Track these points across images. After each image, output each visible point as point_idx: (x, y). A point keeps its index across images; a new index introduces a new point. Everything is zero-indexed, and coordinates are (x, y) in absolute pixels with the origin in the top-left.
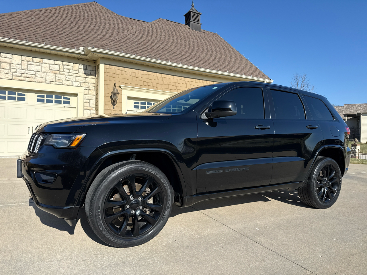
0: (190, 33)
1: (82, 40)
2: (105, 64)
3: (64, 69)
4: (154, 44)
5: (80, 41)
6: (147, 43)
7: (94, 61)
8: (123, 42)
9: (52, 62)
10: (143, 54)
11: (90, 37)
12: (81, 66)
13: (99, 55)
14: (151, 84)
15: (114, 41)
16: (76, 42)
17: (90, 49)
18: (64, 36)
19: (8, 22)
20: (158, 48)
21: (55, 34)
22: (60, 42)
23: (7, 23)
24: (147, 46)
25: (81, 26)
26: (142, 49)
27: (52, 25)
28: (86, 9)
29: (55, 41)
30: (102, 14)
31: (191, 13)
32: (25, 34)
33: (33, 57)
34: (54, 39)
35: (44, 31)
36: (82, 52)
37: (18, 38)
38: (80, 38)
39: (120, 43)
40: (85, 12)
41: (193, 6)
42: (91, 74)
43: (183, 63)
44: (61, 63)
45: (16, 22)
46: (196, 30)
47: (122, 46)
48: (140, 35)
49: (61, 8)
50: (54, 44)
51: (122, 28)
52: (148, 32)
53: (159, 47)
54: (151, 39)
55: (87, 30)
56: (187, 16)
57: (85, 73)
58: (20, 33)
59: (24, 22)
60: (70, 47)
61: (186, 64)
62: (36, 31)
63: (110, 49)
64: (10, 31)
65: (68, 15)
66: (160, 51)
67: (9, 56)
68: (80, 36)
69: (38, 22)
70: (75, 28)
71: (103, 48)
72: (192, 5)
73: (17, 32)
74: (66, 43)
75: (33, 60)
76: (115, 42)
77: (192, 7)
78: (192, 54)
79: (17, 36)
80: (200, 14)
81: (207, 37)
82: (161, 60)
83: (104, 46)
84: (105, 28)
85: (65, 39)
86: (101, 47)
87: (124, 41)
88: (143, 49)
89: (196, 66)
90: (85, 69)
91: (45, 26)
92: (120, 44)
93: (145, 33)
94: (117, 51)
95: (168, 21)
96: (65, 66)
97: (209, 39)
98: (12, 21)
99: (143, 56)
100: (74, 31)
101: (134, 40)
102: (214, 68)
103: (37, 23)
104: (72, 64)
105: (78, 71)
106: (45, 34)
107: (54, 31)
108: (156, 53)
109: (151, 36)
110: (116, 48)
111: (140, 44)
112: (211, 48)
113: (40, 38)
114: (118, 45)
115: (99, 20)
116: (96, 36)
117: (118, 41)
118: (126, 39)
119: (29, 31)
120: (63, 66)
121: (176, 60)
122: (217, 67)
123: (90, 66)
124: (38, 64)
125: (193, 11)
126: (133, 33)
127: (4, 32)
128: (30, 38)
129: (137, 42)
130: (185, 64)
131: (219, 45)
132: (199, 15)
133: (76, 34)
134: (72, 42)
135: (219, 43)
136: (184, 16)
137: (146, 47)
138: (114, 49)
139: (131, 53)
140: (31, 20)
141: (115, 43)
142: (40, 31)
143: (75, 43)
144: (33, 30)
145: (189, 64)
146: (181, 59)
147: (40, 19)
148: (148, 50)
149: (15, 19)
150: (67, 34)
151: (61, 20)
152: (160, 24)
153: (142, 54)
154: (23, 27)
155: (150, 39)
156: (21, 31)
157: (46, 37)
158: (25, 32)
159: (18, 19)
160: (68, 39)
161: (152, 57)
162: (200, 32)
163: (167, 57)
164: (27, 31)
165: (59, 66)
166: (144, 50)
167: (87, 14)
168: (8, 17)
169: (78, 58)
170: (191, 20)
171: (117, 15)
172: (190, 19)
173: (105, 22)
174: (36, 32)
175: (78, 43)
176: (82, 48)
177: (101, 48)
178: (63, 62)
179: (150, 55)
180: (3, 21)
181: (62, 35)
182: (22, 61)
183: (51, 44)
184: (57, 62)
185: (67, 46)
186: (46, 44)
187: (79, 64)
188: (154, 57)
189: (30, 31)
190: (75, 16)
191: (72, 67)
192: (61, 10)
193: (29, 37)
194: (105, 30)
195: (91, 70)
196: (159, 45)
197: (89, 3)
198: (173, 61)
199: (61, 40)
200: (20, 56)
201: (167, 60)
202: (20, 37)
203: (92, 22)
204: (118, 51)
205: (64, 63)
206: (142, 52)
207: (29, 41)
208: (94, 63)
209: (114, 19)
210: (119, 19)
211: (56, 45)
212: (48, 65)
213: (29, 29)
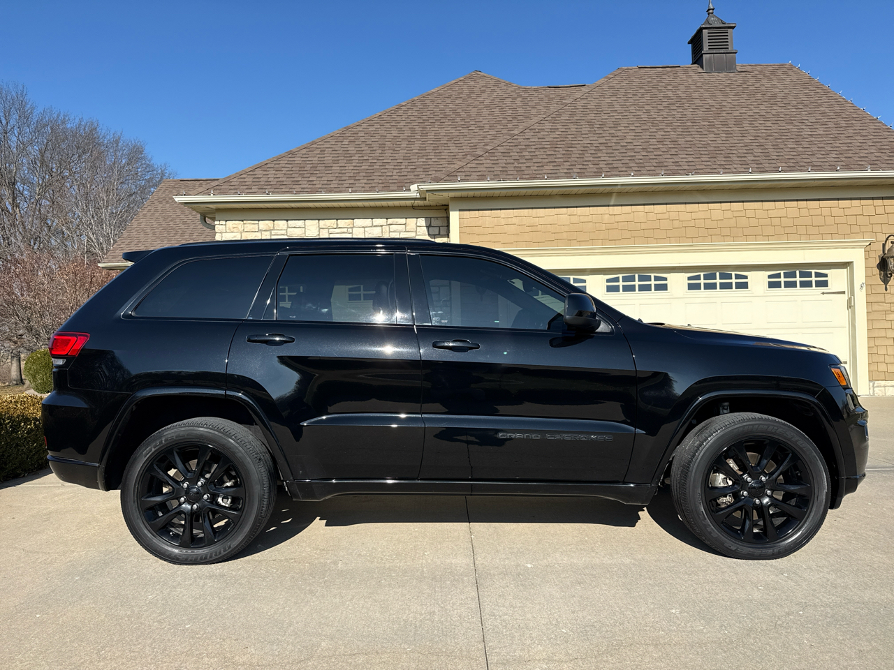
0: (699, 84)
1: (424, 167)
2: (460, 210)
3: (390, 232)
4: (579, 139)
5: (419, 171)
6: (559, 143)
7: (445, 207)
8: (500, 154)
9: (368, 222)
10: (540, 172)
11: (442, 157)
12: (422, 222)
13: (445, 194)
14: (565, 235)
15: (479, 158)
16: (412, 174)
17: (422, 187)
18: (390, 167)
19: (300, 162)
20: (586, 149)
21: (375, 167)
22: (380, 182)
23: (299, 165)
24: (556, 149)
25: (431, 136)
26: (541, 160)
27: (374, 149)
28: (454, 93)
29: (372, 182)
30: (485, 95)
31: (705, 32)
32: (323, 179)
33: (337, 220)
34: (370, 178)
35: (358, 165)
36: (415, 194)
37: (309, 190)
38: (422, 163)
39: (493, 158)
40: (448, 101)
41: (711, 11)
42: (439, 234)
43: (644, 172)
44: (382, 221)
45: (315, 159)
46: (719, 70)
47: (493, 166)
48: (548, 126)
49: (403, 106)
50: (368, 189)
51: (521, 118)
52: (573, 114)
53: (589, 145)
54: (575, 130)
55: (441, 142)
56: (696, 41)
57: (429, 235)
58: (314, 179)
59: (328, 155)
60: (396, 188)
61: (651, 172)
62: (342, 168)
63: (463, 178)
64: (300, 179)
65: (412, 118)
66: (586, 155)
67: (300, 223)
68: (422, 160)
69: (352, 149)
70: (418, 144)
71: (451, 178)
72: (709, 10)
73: (311, 179)
74: (391, 181)
75: (337, 224)
76: (482, 158)
77: (709, 14)
78: (681, 141)
79: (310, 186)
80: (733, 28)
81: (752, 80)
82: (580, 177)
83: (454, 174)
84: (481, 128)
85: (390, 174)
86: (447, 178)
87: (504, 151)
88: (544, 161)
89: (680, 171)
90: (428, 227)
91: (361, 155)
92: (492, 162)
93: (564, 117)
94: (479, 180)
95: (642, 70)
96: (391, 226)
97: (758, 85)
98: (309, 159)
99: (538, 176)
100: (414, 151)
101: (530, 144)
102: (739, 166)
103: (349, 152)
104: (403, 221)
105: (416, 232)
106: (357, 171)
107: (376, 161)
108: (573, 163)
109: (576, 123)
110: (479, 173)
111: (541, 150)
112: (750, 113)
113: (346, 182)
114: (485, 165)
115: (474, 112)
116: (457, 151)
117: (491, 155)
118: (511, 144)
119: (331, 172)
120: (388, 227)
121: (624, 169)
122: (749, 162)
123: (437, 218)
124: (345, 230)
125: (710, 26)
126: (532, 127)
127: (290, 183)
128: (329, 186)
129: (534, 147)
130: (648, 172)
131: (785, 97)
132: (729, 30)
133: (414, 158)
134: (402, 178)
135: (786, 91)
136: (689, 43)
137: (553, 153)
138: (474, 175)
139: (511, 177)
140: (339, 149)
141: (481, 162)
142: (350, 168)
143: (408, 177)
144: (338, 168)
145: (657, 172)
146: (641, 161)
147: (356, 143)
148: (556, 160)
149: (314, 152)
150: (398, 161)
151: (395, 133)
152: (614, 83)
153: (537, 172)
154: (324, 165)
155: (573, 128)
156: (318, 175)
157: (357, 178)
158: (324, 175)
159: (318, 152)
160: (398, 171)
161: (559, 175)
162: (732, 75)
163: (601, 166)
164: (328, 172)
165: (380, 228)
166: (547, 160)
167: (451, 106)
168: (304, 151)
169: (413, 207)
170: (706, 48)
171: (519, 88)
172: (702, 49)
173: (485, 112)
174: (343, 172)
175: (413, 177)
176: (414, 187)
177: (446, 181)
178: (387, 219)
179: (557, 171)
180: (293, 162)
181: (387, 167)
182: (320, 228)
183: (363, 189)
184: (378, 221)
185: (391, 188)
186: (353, 192)
187: (417, 218)
188: (564, 175)
189: (333, 171)
190: (425, 118)
191: (404, 226)
192: (401, 112)
193: (329, 183)
194: (478, 133)
195: (439, 227)
196: (591, 139)
197: (462, 79)
198: (613, 173)
199: (383, 178)
200: (317, 221)
201: (597, 174)
202: (314, 186)
203: (458, 120)
204: (482, 178)
205: (390, 221)
206: (539, 168)
207: (326, 192)
208: (446, 210)
209: (508, 101)
210: (520, 96)
211: (372, 189)
212: (363, 229)
213: (333, 168)
